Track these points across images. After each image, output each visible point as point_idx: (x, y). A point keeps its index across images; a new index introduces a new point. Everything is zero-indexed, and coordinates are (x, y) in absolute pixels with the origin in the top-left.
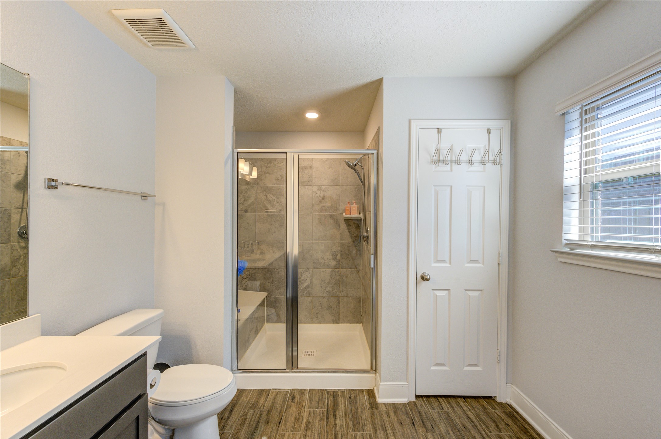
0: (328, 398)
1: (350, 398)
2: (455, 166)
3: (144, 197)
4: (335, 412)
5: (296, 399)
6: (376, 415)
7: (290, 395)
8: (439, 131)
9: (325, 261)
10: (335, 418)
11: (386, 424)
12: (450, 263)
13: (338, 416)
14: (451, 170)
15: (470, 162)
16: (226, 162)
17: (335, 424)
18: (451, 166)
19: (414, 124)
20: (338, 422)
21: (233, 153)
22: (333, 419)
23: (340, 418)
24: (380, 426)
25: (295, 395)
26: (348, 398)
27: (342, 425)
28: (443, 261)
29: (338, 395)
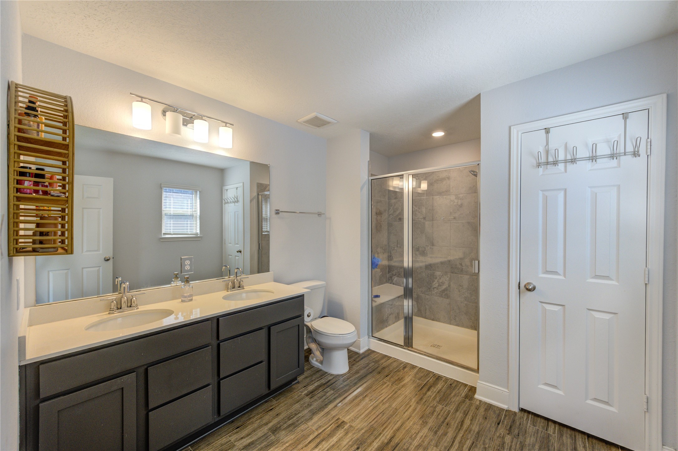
0: (431, 378)
1: (451, 385)
2: (570, 166)
3: (319, 214)
4: (431, 387)
5: (406, 369)
6: (466, 403)
7: (403, 365)
8: (547, 131)
9: (463, 268)
10: (428, 390)
11: (470, 412)
12: (565, 276)
13: (431, 390)
14: (566, 171)
15: (593, 158)
16: (362, 188)
17: (426, 393)
18: (566, 167)
19: (514, 131)
20: (429, 393)
21: (369, 180)
22: (426, 390)
23: (432, 392)
24: (463, 411)
25: (407, 366)
26: (449, 384)
27: (431, 396)
28: (556, 273)
29: (442, 379)
